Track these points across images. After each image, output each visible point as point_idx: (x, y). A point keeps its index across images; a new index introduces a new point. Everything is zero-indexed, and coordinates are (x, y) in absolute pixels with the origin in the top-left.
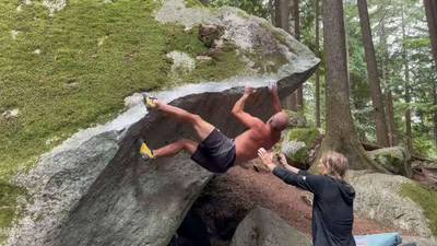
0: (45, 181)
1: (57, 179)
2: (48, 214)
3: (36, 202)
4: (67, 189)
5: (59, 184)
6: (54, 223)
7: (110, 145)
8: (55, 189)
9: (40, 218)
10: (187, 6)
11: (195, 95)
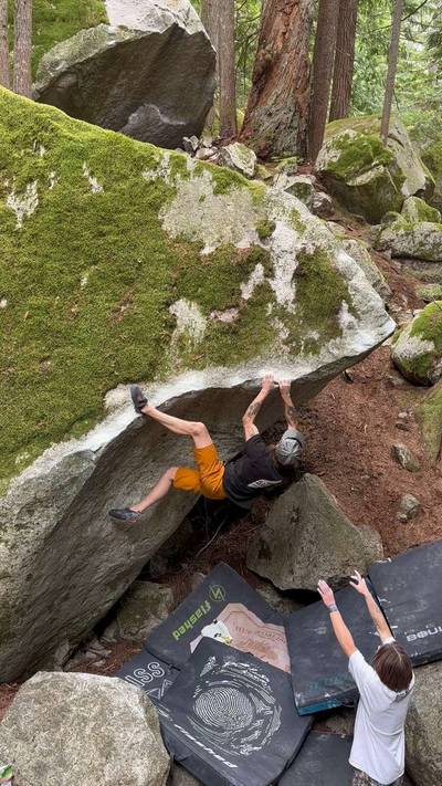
0: (16, 512)
1: (29, 509)
2: (23, 543)
3: (9, 531)
4: (39, 517)
5: (31, 512)
6: (28, 551)
7: (85, 465)
8: (27, 519)
9: (14, 547)
10: (216, 192)
11: (195, 392)
